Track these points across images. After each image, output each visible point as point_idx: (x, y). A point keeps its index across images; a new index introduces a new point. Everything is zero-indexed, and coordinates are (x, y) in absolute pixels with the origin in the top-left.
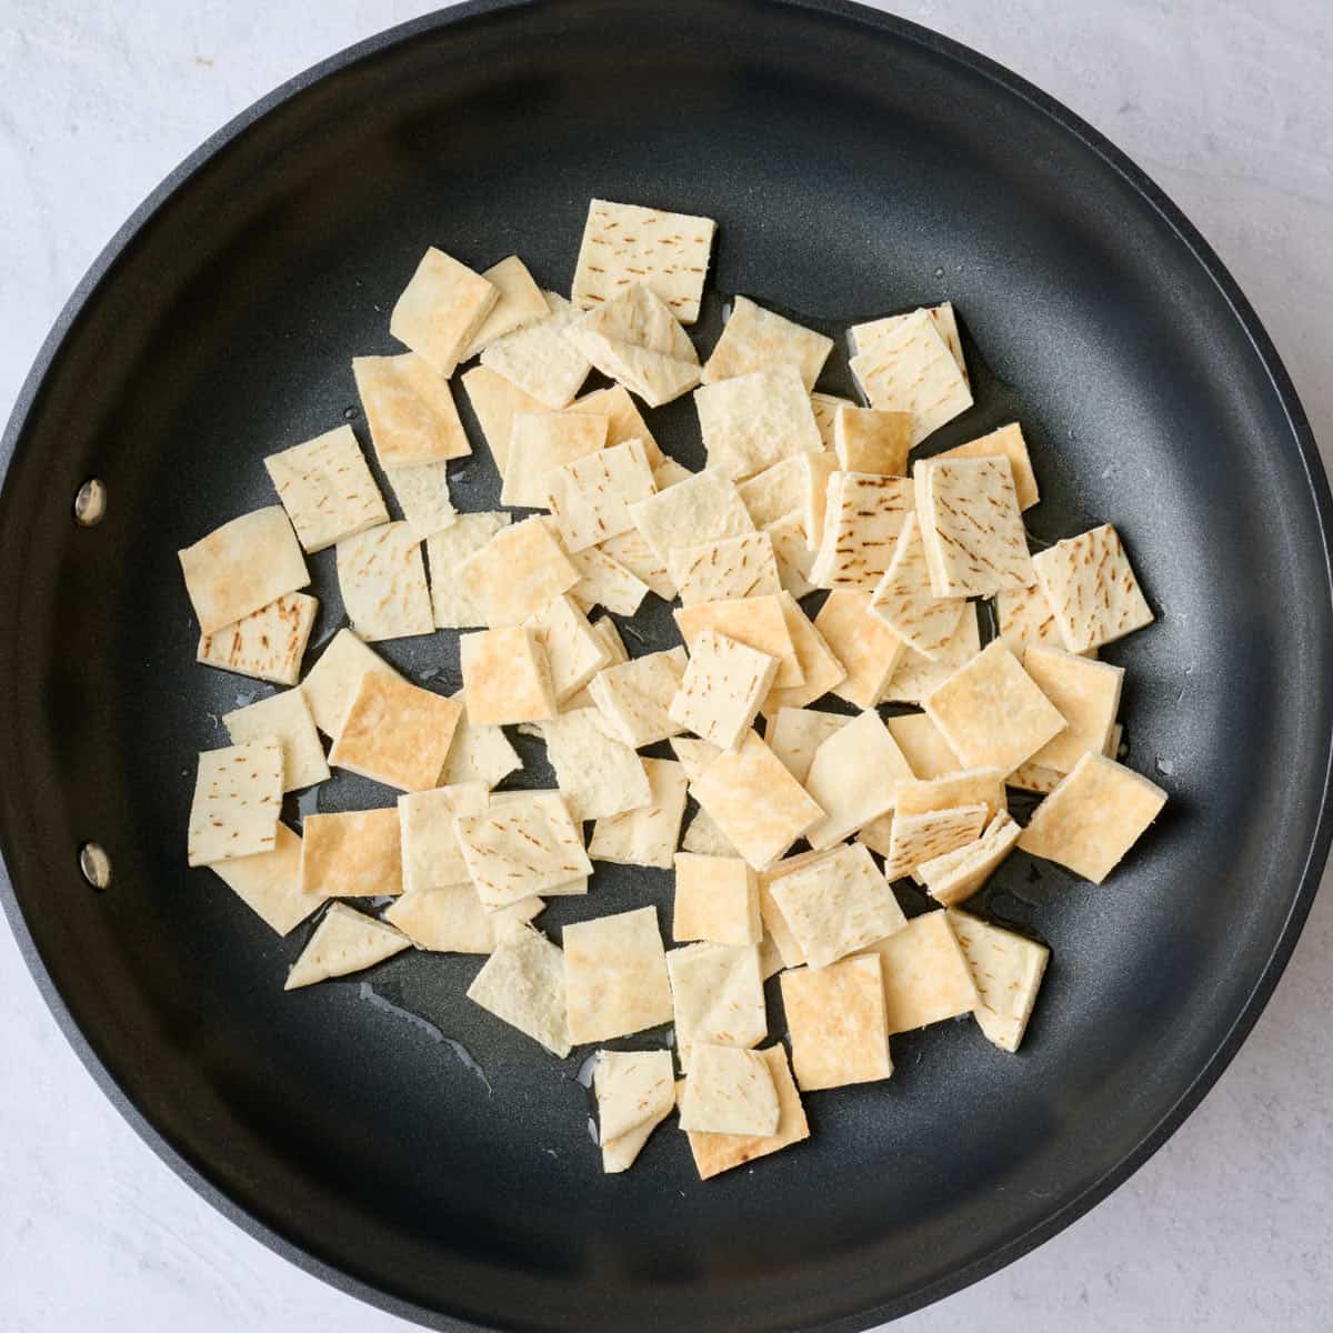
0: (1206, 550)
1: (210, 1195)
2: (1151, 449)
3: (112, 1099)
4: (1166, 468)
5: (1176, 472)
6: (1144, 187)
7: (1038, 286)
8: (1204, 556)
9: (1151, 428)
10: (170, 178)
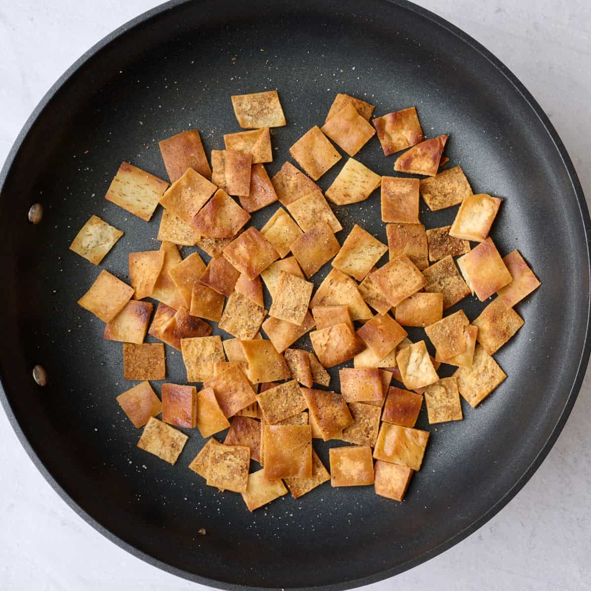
0: (531, 228)
1: (92, 523)
2: (507, 183)
3: (48, 481)
4: (513, 192)
5: (518, 193)
6: (502, 69)
7: (455, 111)
8: (531, 231)
9: (506, 174)
10: (69, 70)
